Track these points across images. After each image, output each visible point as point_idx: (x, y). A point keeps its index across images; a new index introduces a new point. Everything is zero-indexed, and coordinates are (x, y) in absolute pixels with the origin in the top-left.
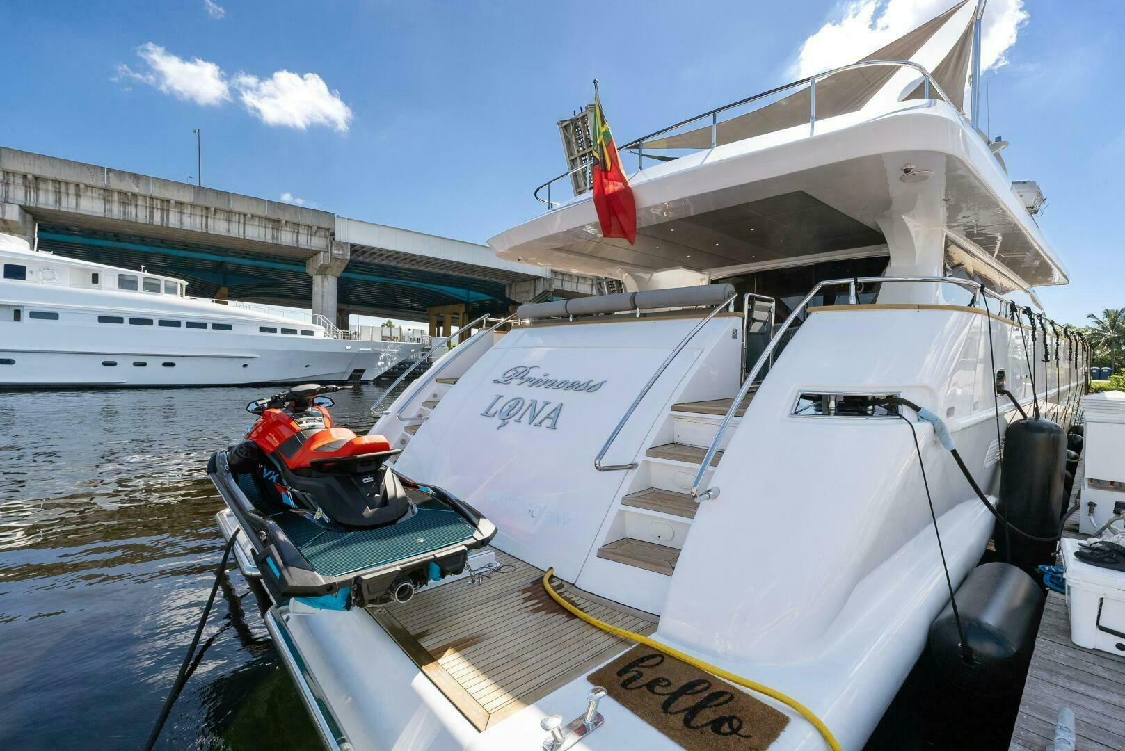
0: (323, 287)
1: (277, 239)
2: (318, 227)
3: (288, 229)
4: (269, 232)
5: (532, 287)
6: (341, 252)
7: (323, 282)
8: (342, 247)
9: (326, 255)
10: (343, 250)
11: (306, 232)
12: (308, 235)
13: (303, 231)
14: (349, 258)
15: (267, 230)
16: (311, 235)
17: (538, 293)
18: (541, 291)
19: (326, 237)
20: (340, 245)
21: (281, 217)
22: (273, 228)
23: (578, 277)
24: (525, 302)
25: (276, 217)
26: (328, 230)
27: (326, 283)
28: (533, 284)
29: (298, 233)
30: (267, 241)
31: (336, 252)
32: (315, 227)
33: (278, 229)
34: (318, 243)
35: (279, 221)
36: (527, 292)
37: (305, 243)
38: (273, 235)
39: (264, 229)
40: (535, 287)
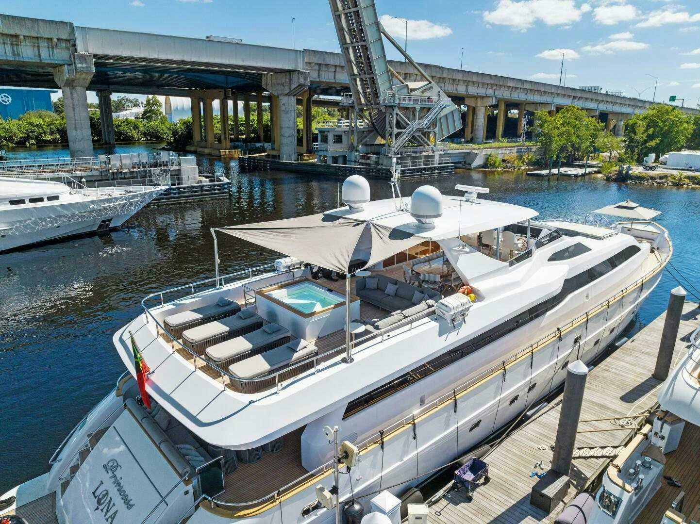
0: (72, 99)
1: (18, 55)
2: (58, 39)
3: (28, 44)
4: (8, 48)
5: (288, 80)
6: (84, 65)
7: (72, 94)
8: (85, 59)
9: (70, 68)
10: (86, 63)
11: (46, 45)
12: (49, 47)
13: (43, 44)
14: (94, 70)
15: (6, 46)
16: (52, 48)
17: (293, 87)
18: (296, 85)
19: (67, 48)
20: (83, 58)
21: (19, 33)
22: (12, 44)
23: (336, 66)
24: (281, 95)
25: (13, 33)
26: (68, 41)
27: (75, 95)
28: (288, 77)
29: (38, 46)
30: (9, 59)
31: (79, 65)
32: (55, 40)
33: (17, 45)
34: (61, 55)
35: (17, 36)
36: (283, 85)
37: (48, 57)
38: (13, 51)
39: (3, 46)
40: (290, 80)
